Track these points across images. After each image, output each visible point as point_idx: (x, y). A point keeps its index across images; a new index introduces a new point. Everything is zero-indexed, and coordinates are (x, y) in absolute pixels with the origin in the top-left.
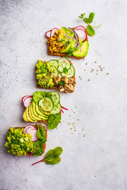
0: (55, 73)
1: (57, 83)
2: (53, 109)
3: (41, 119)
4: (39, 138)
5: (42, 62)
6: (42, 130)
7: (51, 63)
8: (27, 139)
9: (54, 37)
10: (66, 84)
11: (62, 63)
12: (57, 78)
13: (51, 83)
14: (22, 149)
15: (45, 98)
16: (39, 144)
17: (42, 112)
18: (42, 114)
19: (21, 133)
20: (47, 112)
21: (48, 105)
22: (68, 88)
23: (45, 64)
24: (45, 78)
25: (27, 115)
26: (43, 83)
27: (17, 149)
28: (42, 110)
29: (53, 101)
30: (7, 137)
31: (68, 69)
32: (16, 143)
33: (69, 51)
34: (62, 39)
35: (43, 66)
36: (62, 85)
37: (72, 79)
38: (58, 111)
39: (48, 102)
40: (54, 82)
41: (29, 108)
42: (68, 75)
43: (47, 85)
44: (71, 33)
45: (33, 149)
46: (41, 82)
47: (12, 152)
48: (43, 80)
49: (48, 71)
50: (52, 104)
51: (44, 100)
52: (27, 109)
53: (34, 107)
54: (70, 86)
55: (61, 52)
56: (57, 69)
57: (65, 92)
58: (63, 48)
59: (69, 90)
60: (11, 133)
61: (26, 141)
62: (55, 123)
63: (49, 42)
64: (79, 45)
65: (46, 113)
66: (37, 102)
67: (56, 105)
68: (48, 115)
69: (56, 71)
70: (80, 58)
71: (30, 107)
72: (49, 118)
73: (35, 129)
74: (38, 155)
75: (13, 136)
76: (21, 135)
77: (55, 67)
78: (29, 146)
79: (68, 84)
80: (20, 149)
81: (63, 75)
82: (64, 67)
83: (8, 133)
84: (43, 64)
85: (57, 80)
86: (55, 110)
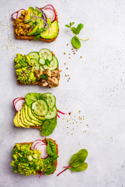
0: (36, 66)
1: (39, 77)
2: (47, 113)
3: (35, 124)
4: (50, 154)
5: (21, 55)
6: (53, 145)
7: (31, 56)
8: (35, 156)
9: (20, 18)
10: (49, 77)
11: (43, 55)
12: (39, 71)
13: (32, 77)
14: (31, 168)
15: (39, 101)
16: (50, 161)
17: (36, 116)
18: (35, 119)
19: (29, 149)
20: (41, 116)
21: (42, 108)
22: (51, 81)
23: (25, 57)
24: (25, 73)
25: (19, 120)
26: (23, 78)
27: (25, 168)
28: (35, 114)
29: (48, 104)
30: (13, 155)
31: (50, 61)
32: (23, 162)
33: (36, 33)
34: (29, 20)
35: (22, 60)
36: (45, 79)
37: (56, 72)
38: (53, 115)
39: (42, 105)
40: (36, 77)
41: (20, 111)
42: (50, 67)
43: (28, 81)
44: (39, 13)
45: (43, 167)
46: (21, 77)
47: (19, 172)
48: (23, 75)
49: (28, 65)
50: (46, 107)
51: (37, 103)
52: (19, 113)
53: (26, 110)
54: (54, 79)
55: (28, 34)
56: (38, 62)
57: (50, 87)
58: (30, 30)
59: (53, 84)
60: (17, 150)
61: (36, 159)
62: (50, 129)
63: (15, 24)
64: (47, 25)
65: (40, 118)
66: (29, 105)
67: (51, 108)
68: (42, 120)
69: (37, 64)
70: (49, 40)
71: (22, 110)
72: (43, 123)
73: (44, 144)
74: (49, 174)
75: (19, 154)
76: (29, 152)
77: (35, 59)
78: (38, 164)
79: (52, 77)
80: (29, 168)
81: (46, 67)
82: (46, 59)
83: (14, 150)
84: (22, 57)
85: (39, 73)
86: (50, 114)
